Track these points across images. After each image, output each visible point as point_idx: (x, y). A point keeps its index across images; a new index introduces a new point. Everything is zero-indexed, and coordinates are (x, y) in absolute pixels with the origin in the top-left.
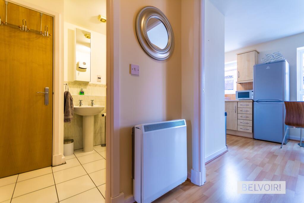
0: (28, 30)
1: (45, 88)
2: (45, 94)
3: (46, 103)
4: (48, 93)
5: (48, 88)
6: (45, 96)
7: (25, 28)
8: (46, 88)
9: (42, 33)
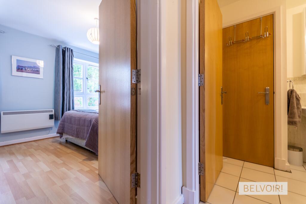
0: (250, 39)
1: (265, 89)
2: (266, 94)
3: (266, 103)
4: (269, 94)
5: (268, 88)
6: (265, 96)
7: (247, 39)
8: (267, 88)
9: (262, 36)
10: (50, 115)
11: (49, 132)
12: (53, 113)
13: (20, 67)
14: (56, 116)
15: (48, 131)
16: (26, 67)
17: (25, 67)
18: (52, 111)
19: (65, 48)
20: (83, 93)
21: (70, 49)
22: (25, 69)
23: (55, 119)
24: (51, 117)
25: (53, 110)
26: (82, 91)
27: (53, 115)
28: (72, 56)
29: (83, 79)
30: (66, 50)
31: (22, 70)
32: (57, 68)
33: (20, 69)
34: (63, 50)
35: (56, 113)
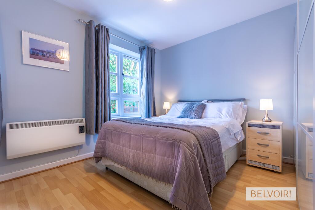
10: (79, 127)
11: (79, 151)
12: (84, 124)
13: (35, 51)
14: (88, 129)
15: (77, 151)
16: (45, 52)
17: (42, 51)
18: (82, 121)
19: (98, 26)
20: (118, 94)
21: (104, 27)
22: (43, 54)
23: (87, 133)
24: (81, 130)
25: (84, 119)
26: (117, 92)
27: (84, 126)
28: (108, 38)
29: (118, 74)
30: (99, 29)
31: (38, 55)
32: (88, 55)
33: (35, 53)
34: (95, 28)
35: (88, 124)
